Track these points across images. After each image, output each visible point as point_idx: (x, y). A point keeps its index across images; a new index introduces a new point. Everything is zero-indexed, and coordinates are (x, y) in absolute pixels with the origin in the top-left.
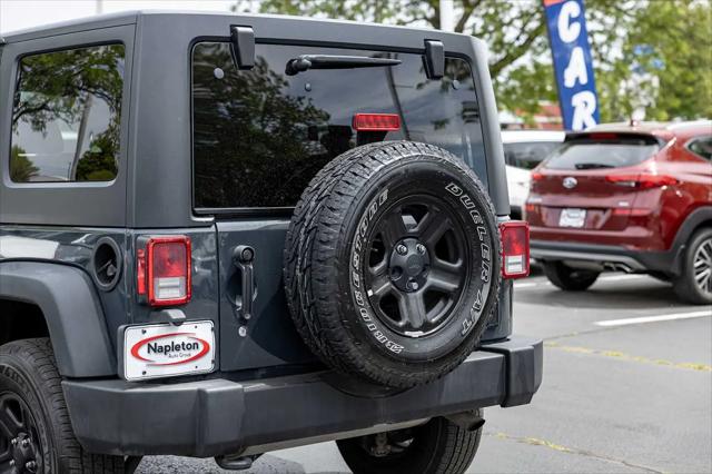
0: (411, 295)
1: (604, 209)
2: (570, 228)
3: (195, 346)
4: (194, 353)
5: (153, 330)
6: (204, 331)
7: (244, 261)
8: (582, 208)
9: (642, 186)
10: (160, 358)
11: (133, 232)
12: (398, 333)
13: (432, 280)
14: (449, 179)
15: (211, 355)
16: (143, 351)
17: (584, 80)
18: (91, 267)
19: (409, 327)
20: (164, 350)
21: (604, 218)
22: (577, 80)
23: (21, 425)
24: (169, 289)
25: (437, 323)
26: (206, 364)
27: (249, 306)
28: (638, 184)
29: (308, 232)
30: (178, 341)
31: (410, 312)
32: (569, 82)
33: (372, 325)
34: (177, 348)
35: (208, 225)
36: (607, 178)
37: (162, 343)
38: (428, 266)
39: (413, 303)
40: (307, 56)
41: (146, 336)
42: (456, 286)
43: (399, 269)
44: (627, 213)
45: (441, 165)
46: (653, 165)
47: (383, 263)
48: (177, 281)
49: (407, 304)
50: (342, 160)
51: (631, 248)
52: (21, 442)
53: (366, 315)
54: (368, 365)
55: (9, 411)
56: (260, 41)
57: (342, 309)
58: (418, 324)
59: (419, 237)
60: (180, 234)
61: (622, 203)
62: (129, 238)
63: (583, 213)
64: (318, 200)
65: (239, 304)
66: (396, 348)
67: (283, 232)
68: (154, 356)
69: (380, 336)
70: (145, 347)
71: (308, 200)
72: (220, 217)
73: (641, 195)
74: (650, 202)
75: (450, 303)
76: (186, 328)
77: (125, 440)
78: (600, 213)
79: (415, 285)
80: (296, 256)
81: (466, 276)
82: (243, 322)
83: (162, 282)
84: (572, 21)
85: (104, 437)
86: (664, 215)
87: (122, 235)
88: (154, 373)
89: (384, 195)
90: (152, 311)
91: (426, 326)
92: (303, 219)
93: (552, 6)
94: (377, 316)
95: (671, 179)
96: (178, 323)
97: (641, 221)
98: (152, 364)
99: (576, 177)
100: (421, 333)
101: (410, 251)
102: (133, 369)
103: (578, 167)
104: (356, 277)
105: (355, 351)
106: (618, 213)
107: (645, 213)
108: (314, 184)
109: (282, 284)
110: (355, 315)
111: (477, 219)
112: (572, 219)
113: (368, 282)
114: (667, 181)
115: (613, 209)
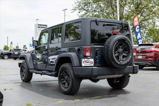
0: (121, 56)
1: (145, 56)
2: (140, 58)
3: (91, 62)
4: (91, 63)
5: (86, 60)
6: (92, 60)
7: (98, 51)
8: (141, 55)
9: (151, 52)
10: (87, 63)
11: (83, 47)
12: (119, 61)
13: (123, 54)
14: (126, 40)
15: (93, 63)
16: (84, 62)
17: (140, 38)
18: (77, 52)
19: (120, 60)
20: (87, 62)
21: (145, 57)
22: (139, 38)
23: (66, 75)
24: (88, 54)
25: (124, 60)
26: (93, 65)
27: (98, 57)
28: (150, 51)
29: (107, 47)
30: (89, 61)
31: (120, 58)
32: (138, 38)
33: (115, 59)
34: (89, 62)
35: (93, 46)
36: (145, 51)
37: (87, 61)
38: (123, 52)
39: (121, 57)
40: (106, 24)
41: (85, 60)
42: (127, 55)
43: (119, 52)
44: (149, 56)
45: (125, 38)
46: (153, 49)
47: (117, 51)
48: (89, 53)
49: (120, 57)
50: (111, 37)
51: (150, 61)
52: (66, 77)
53: (115, 58)
54: (115, 65)
55: (64, 73)
56: (100, 21)
57: (112, 57)
58: (122, 60)
59: (122, 48)
60: (89, 47)
61: (148, 54)
62: (82, 47)
63: (142, 56)
64: (108, 42)
65: (97, 57)
66: (119, 63)
67: (103, 47)
68: (86, 63)
69: (117, 61)
70: (85, 62)
71: (107, 42)
72: (95, 45)
73: (151, 53)
74: (152, 54)
75: (126, 57)
76: (90, 59)
77: (82, 74)
78: (144, 56)
79: (121, 55)
80: (105, 50)
81: (128, 54)
82: (97, 59)
83: (87, 53)
84: (138, 28)
85: (79, 74)
86: (155, 57)
87: (81, 47)
88: (86, 65)
89: (117, 41)
90: (85, 57)
91: (123, 60)
92: (106, 45)
93: (135, 26)
94: (116, 58)
95: (156, 51)
96: (89, 59)
97: (151, 57)
98: (85, 64)
99: (141, 51)
100: (122, 61)
101: (120, 50)
102: (83, 65)
103: (141, 49)
104: (113, 53)
105: (113, 63)
106: (147, 56)
107: (152, 56)
108: (107, 40)
109: (103, 54)
110: (113, 58)
111: (130, 46)
112: (140, 57)
113: (115, 54)
114: (155, 51)
115: (147, 55)
